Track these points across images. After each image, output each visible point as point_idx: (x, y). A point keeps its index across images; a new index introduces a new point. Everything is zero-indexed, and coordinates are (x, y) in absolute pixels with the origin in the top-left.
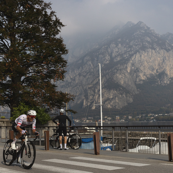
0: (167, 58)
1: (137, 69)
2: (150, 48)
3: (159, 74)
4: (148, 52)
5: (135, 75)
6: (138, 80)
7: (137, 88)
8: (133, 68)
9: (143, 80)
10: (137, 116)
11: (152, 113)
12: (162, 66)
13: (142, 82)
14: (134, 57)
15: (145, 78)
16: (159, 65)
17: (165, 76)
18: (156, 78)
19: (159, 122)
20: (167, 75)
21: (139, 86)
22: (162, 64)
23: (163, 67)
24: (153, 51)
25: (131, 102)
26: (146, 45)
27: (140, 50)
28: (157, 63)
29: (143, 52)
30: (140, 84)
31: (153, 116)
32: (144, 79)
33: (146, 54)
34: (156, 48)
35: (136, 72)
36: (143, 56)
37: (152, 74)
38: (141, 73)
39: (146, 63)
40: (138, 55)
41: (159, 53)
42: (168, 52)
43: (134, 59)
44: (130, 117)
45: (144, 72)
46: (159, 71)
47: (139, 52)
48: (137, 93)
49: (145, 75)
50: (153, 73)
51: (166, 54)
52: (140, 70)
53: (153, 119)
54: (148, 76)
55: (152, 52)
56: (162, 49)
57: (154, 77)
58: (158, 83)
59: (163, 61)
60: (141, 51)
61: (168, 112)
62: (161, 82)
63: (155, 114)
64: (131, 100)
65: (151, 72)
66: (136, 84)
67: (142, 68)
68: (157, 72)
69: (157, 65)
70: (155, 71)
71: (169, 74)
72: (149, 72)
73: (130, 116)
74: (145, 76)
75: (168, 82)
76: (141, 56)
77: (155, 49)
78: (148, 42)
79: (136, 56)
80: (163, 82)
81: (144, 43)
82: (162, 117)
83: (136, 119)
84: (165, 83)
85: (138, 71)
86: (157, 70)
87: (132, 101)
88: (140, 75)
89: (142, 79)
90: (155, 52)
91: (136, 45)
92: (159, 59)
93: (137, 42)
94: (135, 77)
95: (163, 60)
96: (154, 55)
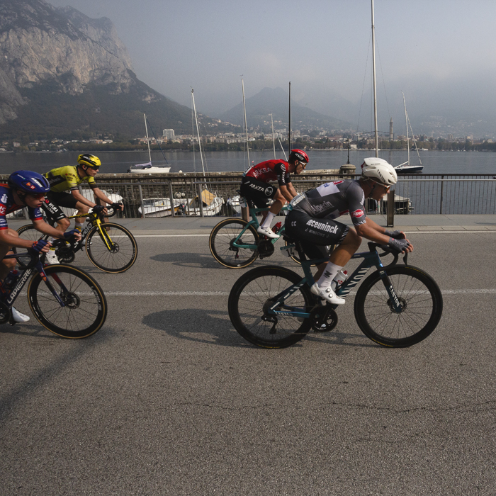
0: (73, 50)
1: (16, 60)
2: (36, 26)
3: (62, 76)
4: (34, 32)
5: (13, 71)
6: (21, 81)
7: (22, 95)
8: (6, 57)
9: (33, 83)
10: (31, 142)
11: (59, 138)
12: (65, 63)
13: (30, 86)
14: (5, 37)
15: (36, 79)
16: (60, 60)
17: (74, 81)
18: (57, 81)
19: (73, 152)
20: (77, 79)
21: (24, 92)
22: (66, 59)
23: (68, 64)
24: (45, 34)
25: (14, 118)
26: (27, 18)
27: (16, 27)
28: (55, 56)
29: (24, 31)
30: (26, 89)
31: (62, 143)
32: (34, 80)
33: (30, 36)
34: (49, 29)
35: (14, 66)
36: (24, 39)
37: (50, 75)
38: (26, 68)
39: (33, 52)
40: (12, 36)
41: (57, 39)
42: (73, 40)
43: (6, 41)
44: (16, 145)
45: (32, 69)
46: (61, 69)
47: (14, 29)
48: (23, 103)
49: (34, 73)
50: (50, 72)
51: (71, 44)
52: (22, 64)
53: (62, 148)
54: (41, 76)
55: (43, 36)
56: (62, 32)
57: (54, 79)
58: (63, 91)
59: (68, 54)
60: (19, 29)
61: (87, 138)
62: (67, 89)
63: (65, 140)
64: (13, 115)
65: (46, 70)
66: (18, 88)
67: (26, 60)
68: (58, 72)
69: (56, 60)
70: (54, 70)
71: (80, 77)
72: (42, 70)
73: (16, 142)
74: (35, 76)
75: (81, 91)
76: (19, 38)
77: (47, 31)
78: (32, 15)
79: (10, 36)
80: (71, 89)
81: (23, 15)
82: (78, 145)
83: (29, 148)
84: (74, 92)
85: (19, 65)
86: (57, 68)
87: (16, 117)
88: (24, 71)
89: (30, 79)
90: (49, 35)
91: (6, 15)
92: (57, 49)
93: (5, 9)
94: (14, 75)
95: (67, 52)
96: (47, 40)
